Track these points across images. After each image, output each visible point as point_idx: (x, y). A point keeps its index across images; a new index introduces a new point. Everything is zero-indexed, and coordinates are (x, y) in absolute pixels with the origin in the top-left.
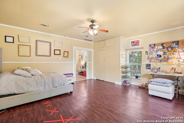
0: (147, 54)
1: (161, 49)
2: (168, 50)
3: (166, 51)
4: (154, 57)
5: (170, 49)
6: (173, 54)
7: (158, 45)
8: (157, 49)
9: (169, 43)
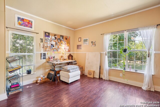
0: (42, 42)
1: (54, 39)
2: (58, 41)
3: (57, 42)
4: (49, 46)
5: (59, 41)
6: (61, 45)
7: (52, 35)
8: (51, 38)
9: (59, 35)
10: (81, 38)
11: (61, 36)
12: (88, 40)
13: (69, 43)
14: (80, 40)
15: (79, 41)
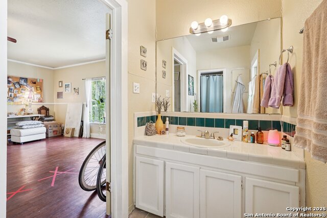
2: (15, 86)
3: (12, 87)
5: (17, 86)
6: (21, 92)
9: (16, 77)
10: (62, 82)
11: (22, 78)
12: (70, 85)
13: (40, 89)
14: (60, 85)
15: (60, 87)
